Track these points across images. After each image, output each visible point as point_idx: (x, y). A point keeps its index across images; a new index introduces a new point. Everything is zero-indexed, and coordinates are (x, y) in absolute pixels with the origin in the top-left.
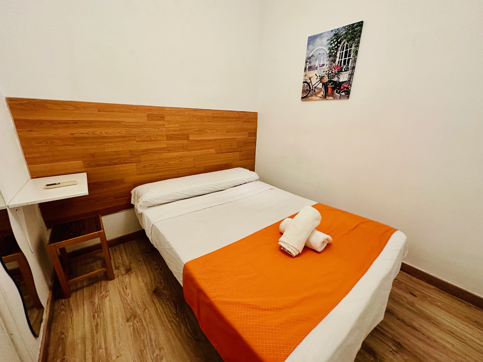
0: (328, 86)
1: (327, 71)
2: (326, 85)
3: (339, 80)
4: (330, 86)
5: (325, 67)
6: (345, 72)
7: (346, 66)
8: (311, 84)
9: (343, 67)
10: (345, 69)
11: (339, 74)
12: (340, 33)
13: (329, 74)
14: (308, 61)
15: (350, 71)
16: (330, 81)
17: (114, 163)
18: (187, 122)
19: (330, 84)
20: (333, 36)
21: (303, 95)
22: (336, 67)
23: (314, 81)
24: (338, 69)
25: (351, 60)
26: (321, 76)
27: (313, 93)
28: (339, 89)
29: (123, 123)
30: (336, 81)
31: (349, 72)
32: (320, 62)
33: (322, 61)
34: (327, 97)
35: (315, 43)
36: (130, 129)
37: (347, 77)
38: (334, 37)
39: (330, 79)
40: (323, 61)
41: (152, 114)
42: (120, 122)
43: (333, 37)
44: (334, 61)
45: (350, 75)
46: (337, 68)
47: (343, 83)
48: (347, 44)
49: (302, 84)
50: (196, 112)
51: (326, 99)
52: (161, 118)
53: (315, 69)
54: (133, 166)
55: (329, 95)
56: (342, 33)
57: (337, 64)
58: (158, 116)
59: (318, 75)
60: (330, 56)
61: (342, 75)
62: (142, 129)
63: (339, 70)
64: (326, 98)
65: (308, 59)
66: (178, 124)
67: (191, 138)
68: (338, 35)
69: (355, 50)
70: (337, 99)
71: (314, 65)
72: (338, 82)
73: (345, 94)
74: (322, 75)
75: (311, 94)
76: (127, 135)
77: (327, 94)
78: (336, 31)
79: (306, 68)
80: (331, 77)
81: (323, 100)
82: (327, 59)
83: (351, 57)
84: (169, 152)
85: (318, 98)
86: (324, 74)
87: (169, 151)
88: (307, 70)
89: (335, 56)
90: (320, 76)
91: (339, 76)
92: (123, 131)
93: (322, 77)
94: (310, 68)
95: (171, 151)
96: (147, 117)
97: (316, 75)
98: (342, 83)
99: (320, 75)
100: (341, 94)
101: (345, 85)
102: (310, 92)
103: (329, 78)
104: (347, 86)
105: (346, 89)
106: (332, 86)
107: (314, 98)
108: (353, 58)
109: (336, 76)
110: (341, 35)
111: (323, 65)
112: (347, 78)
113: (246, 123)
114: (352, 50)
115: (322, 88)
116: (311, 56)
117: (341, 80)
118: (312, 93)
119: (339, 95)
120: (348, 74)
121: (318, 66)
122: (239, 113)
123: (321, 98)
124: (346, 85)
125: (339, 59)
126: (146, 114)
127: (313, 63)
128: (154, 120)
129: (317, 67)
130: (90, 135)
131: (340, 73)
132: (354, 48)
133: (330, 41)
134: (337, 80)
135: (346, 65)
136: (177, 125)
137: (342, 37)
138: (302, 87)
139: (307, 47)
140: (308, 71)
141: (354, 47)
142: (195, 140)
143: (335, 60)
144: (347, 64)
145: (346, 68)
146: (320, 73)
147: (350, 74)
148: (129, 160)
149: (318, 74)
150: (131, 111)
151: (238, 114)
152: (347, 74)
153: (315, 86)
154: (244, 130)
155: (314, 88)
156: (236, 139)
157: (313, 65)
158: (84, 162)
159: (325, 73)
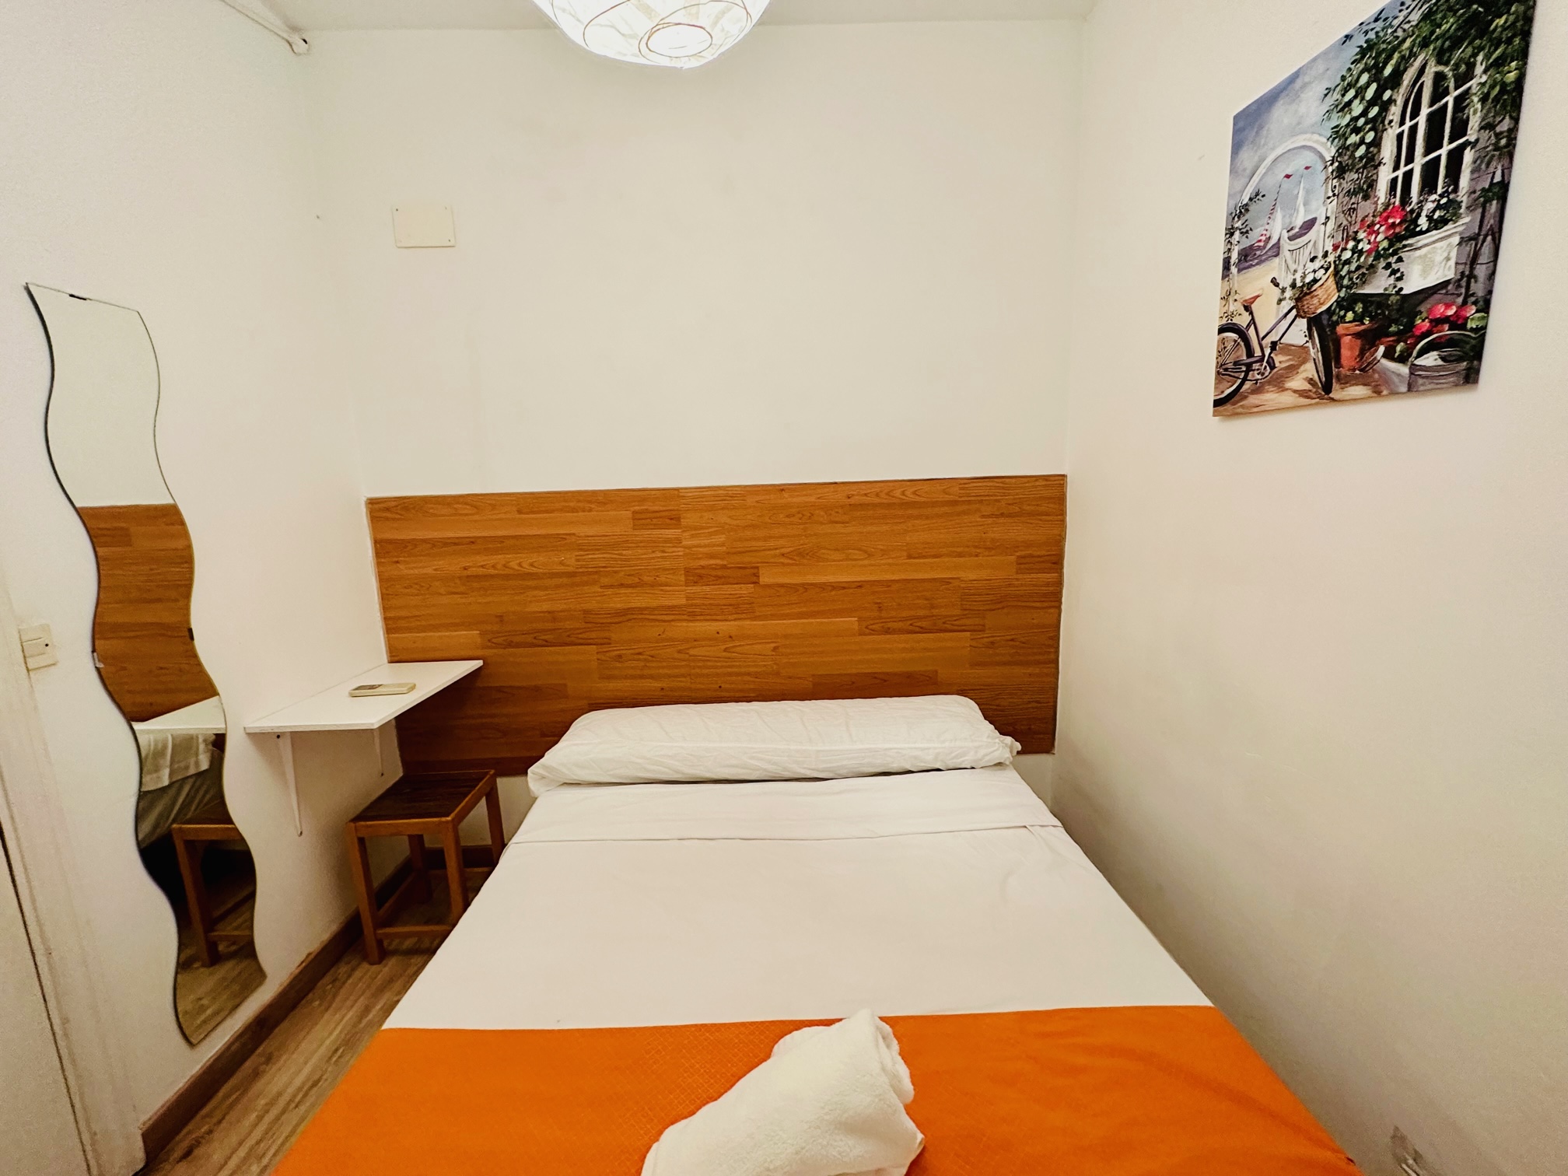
0: (1340, 329)
1: (1330, 249)
2: (1329, 325)
3: (1400, 285)
4: (1347, 328)
5: (1318, 231)
6: (1434, 232)
7: (1442, 196)
8: (1252, 332)
9: (1421, 208)
10: (1437, 215)
11: (1399, 249)
12: (1390, 31)
13: (1340, 263)
14: (1238, 224)
15: (1466, 221)
16: (1345, 304)
17: (544, 643)
18: (753, 526)
19: (1350, 316)
20: (1352, 63)
21: (1221, 387)
22: (1378, 219)
23: (1270, 314)
24: (1393, 225)
25: (1468, 156)
26: (1299, 284)
27: (1263, 374)
28: (1401, 336)
29: (573, 539)
30: (1382, 292)
31: (1460, 229)
32: (1291, 215)
33: (1302, 209)
34: (1336, 386)
35: (1264, 132)
36: (588, 554)
37: (1448, 259)
38: (1361, 66)
39: (1349, 287)
40: (1304, 205)
41: (646, 509)
42: (564, 537)
43: (1352, 66)
44: (1366, 190)
45: (1474, 243)
46: (1388, 217)
47: (1426, 298)
48: (1440, 68)
49: (1215, 337)
50: (786, 495)
51: (1332, 399)
52: (671, 519)
53: (1269, 253)
54: (589, 654)
55: (1346, 376)
56: (1406, 26)
57: (1382, 200)
58: (664, 514)
59: (1285, 282)
60: (1341, 172)
61: (1418, 253)
62: (620, 552)
63: (1398, 230)
64: (1331, 395)
65: (1236, 219)
66: (724, 536)
67: (765, 579)
68: (1384, 42)
69: (1492, 87)
70: (1394, 393)
71: (1263, 238)
72: (1392, 298)
73: (1443, 359)
74: (1304, 277)
75: (1257, 380)
76: (577, 570)
77: (1335, 371)
78: (1366, 32)
79: (1229, 262)
80: (1351, 279)
81: (1317, 404)
82: (1326, 192)
83: (1471, 135)
84: (691, 621)
85: (1287, 398)
86: (1315, 271)
87: (693, 616)
88: (1234, 269)
89: (1372, 162)
90: (1293, 286)
91: (1400, 260)
92: (570, 560)
93: (1303, 286)
94: (1248, 258)
95: (698, 618)
96: (634, 519)
97: (1277, 285)
98: (1421, 297)
99: (1295, 280)
100: (1420, 362)
101: (1441, 308)
102: (1251, 373)
103: (1342, 287)
104: (1451, 312)
105: (1446, 331)
106: (1363, 327)
107: (1270, 397)
108: (1485, 134)
109: (1382, 264)
110: (1397, 37)
111: (1309, 225)
112: (1452, 263)
113: (1001, 520)
114: (1474, 90)
115: (1309, 345)
116: (1251, 199)
117: (1410, 286)
118: (1259, 377)
119: (1404, 370)
120: (1456, 239)
121: (1285, 235)
122: (969, 483)
123: (1308, 397)
124: (1448, 306)
125: (1396, 168)
126: (629, 514)
127: (1259, 230)
128: (651, 527)
129: (1277, 245)
130: (497, 570)
131: (1405, 246)
132: (1484, 78)
133: (1336, 96)
134: (1386, 289)
135: (1440, 191)
136: (722, 538)
137: (1407, 44)
138: (1215, 354)
139: (1232, 164)
140: (1239, 271)
141: (1485, 72)
142: (782, 586)
143: (1372, 184)
144: (1446, 185)
145: (1439, 207)
146: (1295, 271)
147: (1471, 239)
148: (580, 636)
149: (1283, 273)
150: (593, 506)
151: (961, 489)
152: (1451, 240)
153: (1274, 337)
154: (995, 547)
155: (1267, 351)
156: (956, 583)
157: (1260, 241)
158: (483, 634)
159: (1317, 264)
